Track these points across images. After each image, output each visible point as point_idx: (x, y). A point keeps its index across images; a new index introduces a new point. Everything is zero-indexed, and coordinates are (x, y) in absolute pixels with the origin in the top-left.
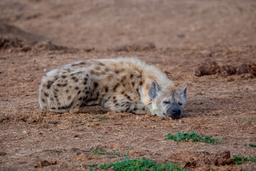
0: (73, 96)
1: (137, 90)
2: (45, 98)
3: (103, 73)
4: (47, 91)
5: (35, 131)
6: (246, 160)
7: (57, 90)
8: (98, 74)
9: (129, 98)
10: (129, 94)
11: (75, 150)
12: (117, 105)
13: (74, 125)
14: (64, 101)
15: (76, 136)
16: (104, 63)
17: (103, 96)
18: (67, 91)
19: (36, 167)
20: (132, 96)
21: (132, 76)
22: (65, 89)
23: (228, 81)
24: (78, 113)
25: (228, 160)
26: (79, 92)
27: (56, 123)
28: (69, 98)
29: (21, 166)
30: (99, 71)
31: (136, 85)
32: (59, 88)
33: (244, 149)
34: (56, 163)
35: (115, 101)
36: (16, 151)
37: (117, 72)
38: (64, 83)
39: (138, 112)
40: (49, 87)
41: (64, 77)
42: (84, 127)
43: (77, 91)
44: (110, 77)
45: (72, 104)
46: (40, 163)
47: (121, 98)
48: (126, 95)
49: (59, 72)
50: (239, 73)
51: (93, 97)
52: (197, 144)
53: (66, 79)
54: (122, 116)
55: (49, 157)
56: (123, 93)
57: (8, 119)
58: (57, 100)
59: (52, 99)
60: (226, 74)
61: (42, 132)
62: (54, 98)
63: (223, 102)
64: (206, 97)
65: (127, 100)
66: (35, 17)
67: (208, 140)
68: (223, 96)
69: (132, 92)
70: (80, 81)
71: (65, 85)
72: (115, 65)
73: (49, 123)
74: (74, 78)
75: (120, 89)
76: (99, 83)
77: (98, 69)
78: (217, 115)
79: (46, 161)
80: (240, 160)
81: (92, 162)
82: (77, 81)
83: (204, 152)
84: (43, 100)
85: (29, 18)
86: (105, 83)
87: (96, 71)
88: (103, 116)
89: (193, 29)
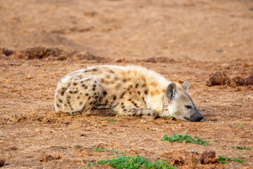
0: (84, 102)
1: (143, 98)
2: (59, 104)
3: (112, 82)
4: (61, 97)
5: (47, 129)
6: (229, 160)
7: (70, 97)
8: (107, 83)
9: (135, 105)
10: (136, 102)
11: (79, 147)
12: (125, 110)
13: (84, 125)
14: (77, 106)
15: (82, 135)
16: (114, 70)
17: (112, 103)
18: (78, 98)
19: (41, 161)
20: (139, 103)
21: (137, 86)
22: (76, 95)
23: (236, 91)
24: (89, 115)
25: (214, 160)
26: (89, 98)
27: (67, 124)
28: (81, 103)
29: (29, 159)
30: (109, 80)
31: (142, 94)
32: (71, 95)
33: (230, 151)
34: (59, 158)
35: (123, 107)
36: (27, 146)
37: (125, 81)
38: (75, 90)
39: (143, 117)
40: (62, 93)
41: (75, 84)
42: (92, 127)
43: (88, 97)
44: (118, 87)
45: (84, 108)
46: (45, 157)
47: (129, 105)
48: (133, 102)
49: (71, 79)
50: (247, 84)
51: (102, 103)
52: (189, 145)
53: (77, 86)
54: (129, 119)
55: (54, 153)
56: (130, 100)
57: (25, 118)
58: (70, 106)
59: (66, 105)
60: (235, 85)
61: (53, 131)
62: (68, 104)
63: (224, 109)
64: (209, 104)
65: (134, 107)
66: (88, 30)
67: (200, 142)
68: (225, 104)
69: (138, 100)
70: (90, 88)
71: (76, 92)
72: (123, 74)
73: (62, 123)
74: (83, 86)
75: (127, 96)
76: (108, 92)
77: (108, 77)
78: (215, 120)
79: (50, 156)
80: (225, 160)
81: (91, 158)
82: (86, 88)
83: (193, 153)
84: (58, 105)
85: (82, 31)
86: (114, 92)
87: (106, 80)
88: (111, 118)
89: (232, 45)
